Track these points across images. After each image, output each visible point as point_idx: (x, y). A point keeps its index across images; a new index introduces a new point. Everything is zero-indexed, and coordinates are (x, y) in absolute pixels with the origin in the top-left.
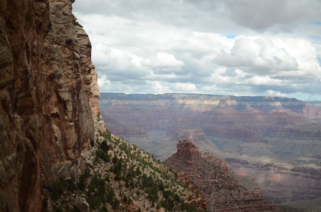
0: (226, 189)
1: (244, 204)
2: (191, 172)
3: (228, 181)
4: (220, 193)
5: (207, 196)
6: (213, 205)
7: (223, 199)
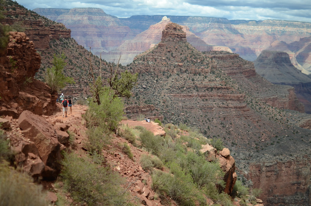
0: (191, 73)
1: (205, 91)
2: (158, 54)
3: (195, 66)
4: (181, 77)
5: (164, 79)
6: (167, 89)
7: (182, 84)
